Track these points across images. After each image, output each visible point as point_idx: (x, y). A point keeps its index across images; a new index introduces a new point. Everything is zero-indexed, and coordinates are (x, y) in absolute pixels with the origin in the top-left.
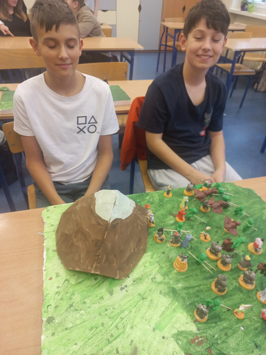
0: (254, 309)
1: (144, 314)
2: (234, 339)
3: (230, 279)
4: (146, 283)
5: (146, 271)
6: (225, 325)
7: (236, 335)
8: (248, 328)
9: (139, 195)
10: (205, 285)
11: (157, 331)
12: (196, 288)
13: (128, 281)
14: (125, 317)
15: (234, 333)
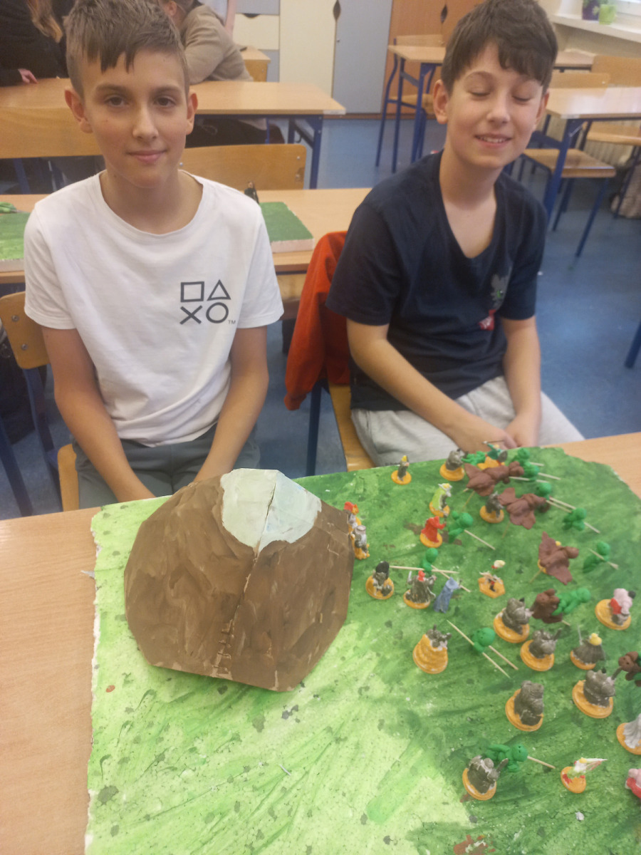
0: (609, 768)
1: (340, 780)
2: (559, 843)
3: (552, 690)
4: (344, 701)
5: (346, 670)
6: (538, 807)
7: (564, 834)
8: (596, 815)
9: (331, 478)
10: (491, 706)
11: (371, 824)
12: (469, 714)
13: (302, 696)
14: (294, 786)
15: (561, 827)
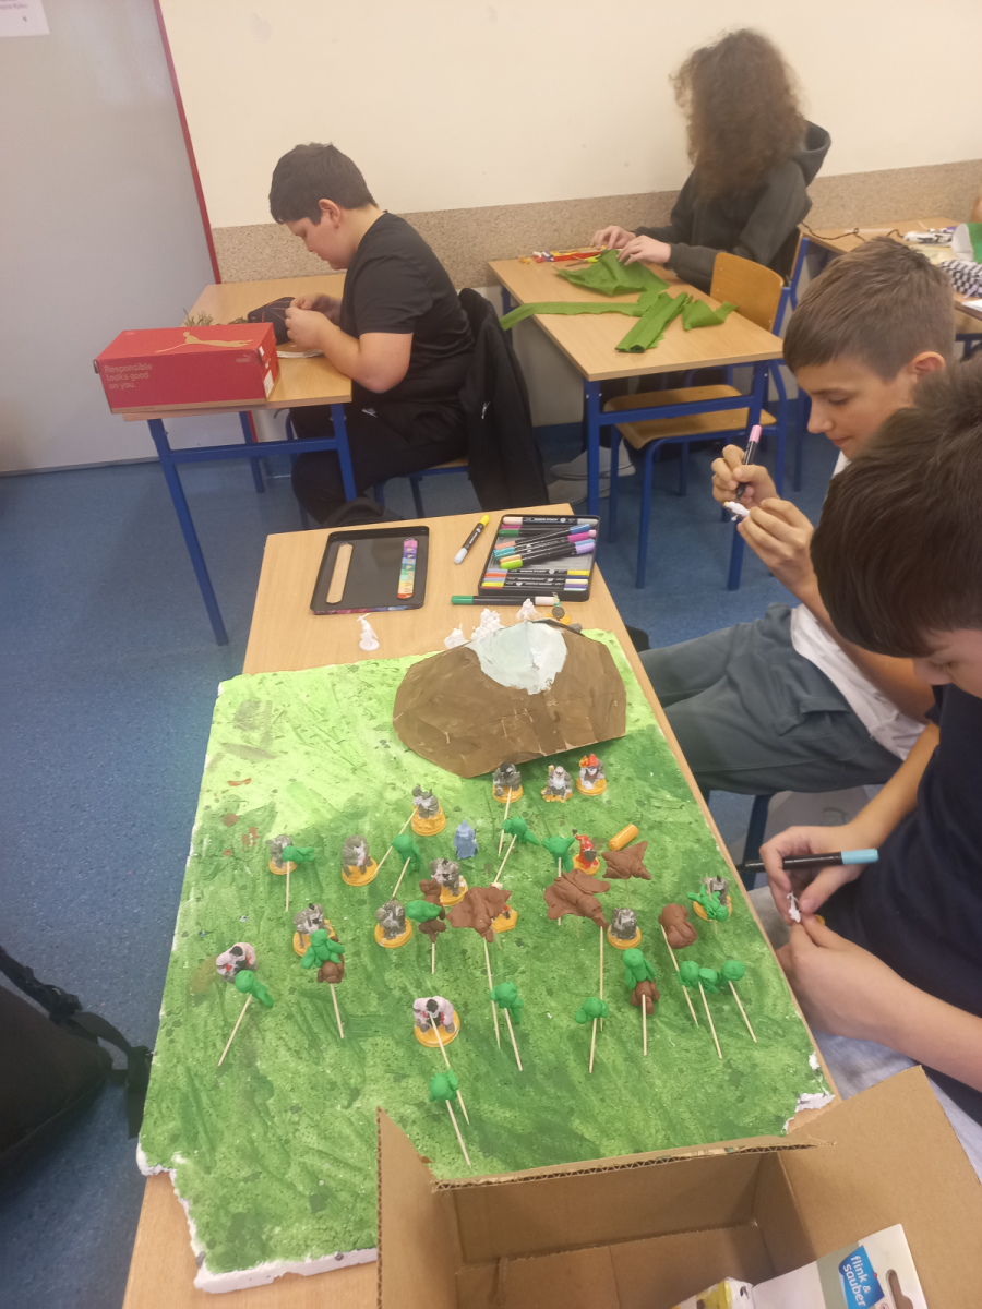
0: (271, 954)
6: (261, 889)
11: (289, 784)
13: (397, 750)
15: (242, 901)
